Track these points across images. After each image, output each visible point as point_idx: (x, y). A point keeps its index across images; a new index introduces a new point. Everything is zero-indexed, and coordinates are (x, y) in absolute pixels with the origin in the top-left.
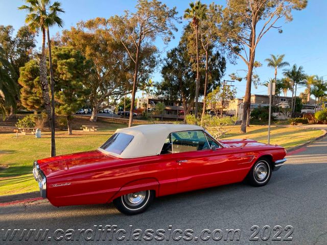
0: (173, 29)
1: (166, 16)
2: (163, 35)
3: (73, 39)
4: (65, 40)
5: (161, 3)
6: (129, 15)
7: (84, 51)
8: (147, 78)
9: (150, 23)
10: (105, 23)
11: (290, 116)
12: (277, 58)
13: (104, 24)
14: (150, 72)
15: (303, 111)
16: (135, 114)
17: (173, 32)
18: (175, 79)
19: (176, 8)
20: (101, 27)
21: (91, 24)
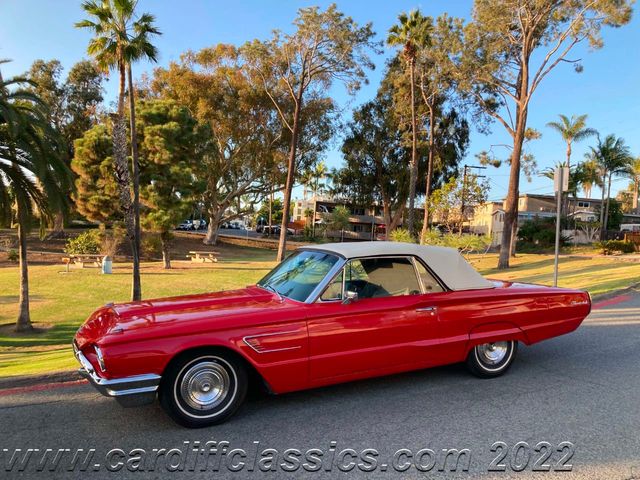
0: (365, 65)
1: (352, 41)
2: (347, 78)
3: (173, 85)
4: (159, 87)
5: (342, 15)
6: (281, 38)
7: (194, 109)
8: (315, 159)
9: (320, 54)
10: (234, 54)
11: (598, 237)
12: (573, 122)
13: (233, 58)
14: (320, 149)
15: (623, 227)
16: (291, 230)
17: (366, 70)
18: (368, 163)
19: (371, 24)
20: (227, 62)
21: (207, 57)
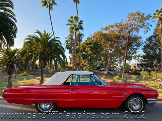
0: (149, 25)
1: (144, 19)
2: (144, 30)
3: (97, 36)
4: (94, 37)
5: (141, 13)
7: (102, 41)
8: (136, 52)
9: (135, 24)
13: (113, 28)
14: (137, 49)
16: (129, 71)
17: (149, 27)
18: (151, 52)
19: (150, 14)
20: (111, 29)
21: (106, 29)
